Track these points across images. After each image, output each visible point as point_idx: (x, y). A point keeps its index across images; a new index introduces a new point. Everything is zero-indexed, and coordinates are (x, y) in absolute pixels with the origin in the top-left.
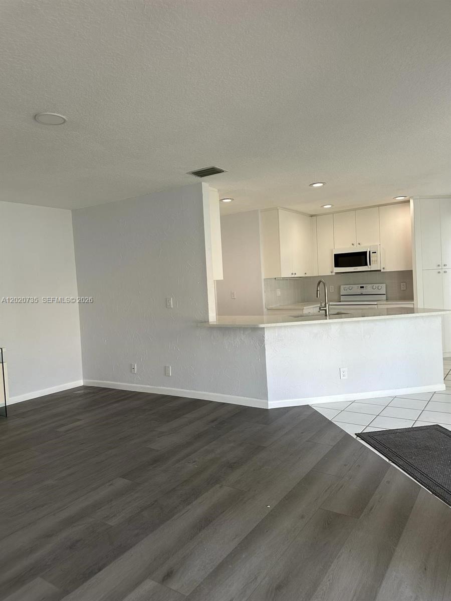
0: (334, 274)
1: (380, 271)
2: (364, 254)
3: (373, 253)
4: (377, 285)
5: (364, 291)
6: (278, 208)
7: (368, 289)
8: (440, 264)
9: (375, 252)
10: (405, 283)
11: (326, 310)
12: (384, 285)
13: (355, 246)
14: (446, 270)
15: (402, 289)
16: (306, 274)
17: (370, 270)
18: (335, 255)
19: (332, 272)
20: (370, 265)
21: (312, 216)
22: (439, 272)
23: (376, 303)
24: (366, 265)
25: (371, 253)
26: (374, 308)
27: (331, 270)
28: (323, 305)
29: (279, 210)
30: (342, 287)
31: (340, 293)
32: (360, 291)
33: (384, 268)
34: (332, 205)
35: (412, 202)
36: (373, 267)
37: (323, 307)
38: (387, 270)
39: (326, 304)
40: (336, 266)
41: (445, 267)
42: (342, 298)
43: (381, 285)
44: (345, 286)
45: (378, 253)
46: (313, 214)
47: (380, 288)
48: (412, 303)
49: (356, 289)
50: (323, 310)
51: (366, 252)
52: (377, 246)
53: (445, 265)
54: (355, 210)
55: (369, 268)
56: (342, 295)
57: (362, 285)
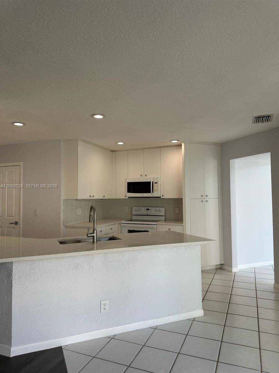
0: (127, 198)
1: (160, 197)
2: (149, 184)
3: (155, 183)
4: (158, 208)
5: (149, 212)
6: (78, 139)
7: (152, 211)
8: (203, 195)
9: (157, 183)
10: (178, 208)
11: (93, 237)
12: (163, 209)
13: (143, 177)
14: (207, 200)
15: (176, 212)
16: (104, 196)
17: (152, 196)
18: (128, 183)
19: (126, 196)
20: (153, 192)
21: (112, 151)
22: (202, 201)
23: (155, 223)
24: (150, 192)
25: (154, 183)
26: (154, 228)
27: (125, 195)
28: (91, 231)
29: (79, 142)
30: (134, 208)
31: (132, 214)
32: (146, 212)
33: (163, 196)
35: (183, 145)
36: (155, 194)
37: (91, 234)
38: (165, 197)
39: (94, 231)
40: (128, 192)
41: (207, 198)
42: (134, 217)
43: (161, 208)
45: (159, 183)
46: (113, 149)
47: (160, 210)
48: (182, 224)
49: (143, 211)
50: (91, 236)
51: (150, 182)
52: (158, 178)
53: (206, 196)
54: (143, 149)
55: (152, 194)
56: (133, 215)
57: (148, 208)
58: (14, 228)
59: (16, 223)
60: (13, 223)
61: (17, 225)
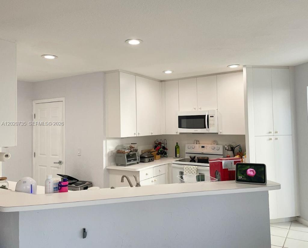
0: (178, 134)
1: (218, 133)
2: (203, 117)
3: (211, 117)
4: (215, 146)
5: (204, 151)
6: (120, 71)
7: (209, 149)
8: (272, 131)
9: (213, 117)
12: (221, 147)
13: (196, 110)
14: (277, 137)
17: (208, 132)
18: (179, 116)
20: (208, 128)
21: (161, 81)
22: (271, 139)
24: (205, 127)
25: (209, 117)
27: (176, 131)
29: (120, 73)
30: (187, 145)
31: (185, 151)
32: (201, 150)
33: (221, 132)
34: (173, 71)
35: (245, 70)
36: (212, 129)
38: (224, 133)
40: (179, 127)
41: (277, 134)
42: (187, 156)
43: (219, 146)
44: (189, 145)
45: (215, 116)
46: (162, 79)
47: (218, 148)
49: (198, 149)
51: (205, 116)
52: (215, 111)
53: (276, 132)
54: (196, 77)
55: (207, 130)
56: (186, 153)
57: (203, 145)
58: (58, 168)
59: (60, 163)
60: (57, 163)
61: (61, 164)
